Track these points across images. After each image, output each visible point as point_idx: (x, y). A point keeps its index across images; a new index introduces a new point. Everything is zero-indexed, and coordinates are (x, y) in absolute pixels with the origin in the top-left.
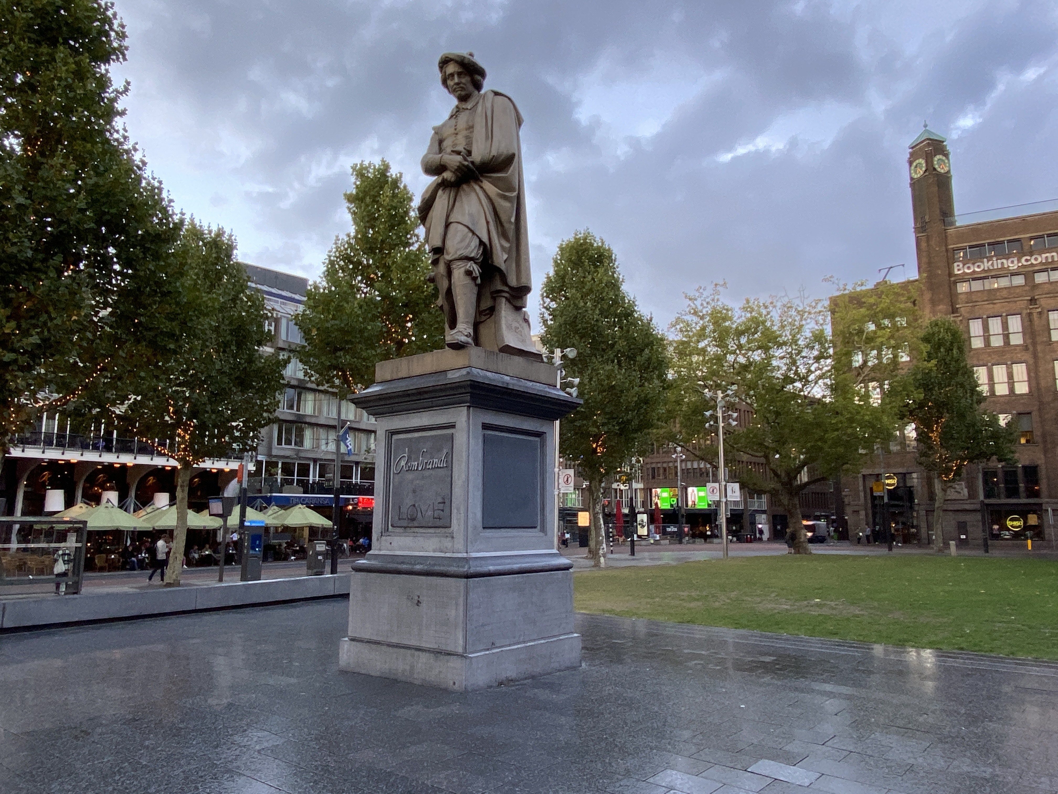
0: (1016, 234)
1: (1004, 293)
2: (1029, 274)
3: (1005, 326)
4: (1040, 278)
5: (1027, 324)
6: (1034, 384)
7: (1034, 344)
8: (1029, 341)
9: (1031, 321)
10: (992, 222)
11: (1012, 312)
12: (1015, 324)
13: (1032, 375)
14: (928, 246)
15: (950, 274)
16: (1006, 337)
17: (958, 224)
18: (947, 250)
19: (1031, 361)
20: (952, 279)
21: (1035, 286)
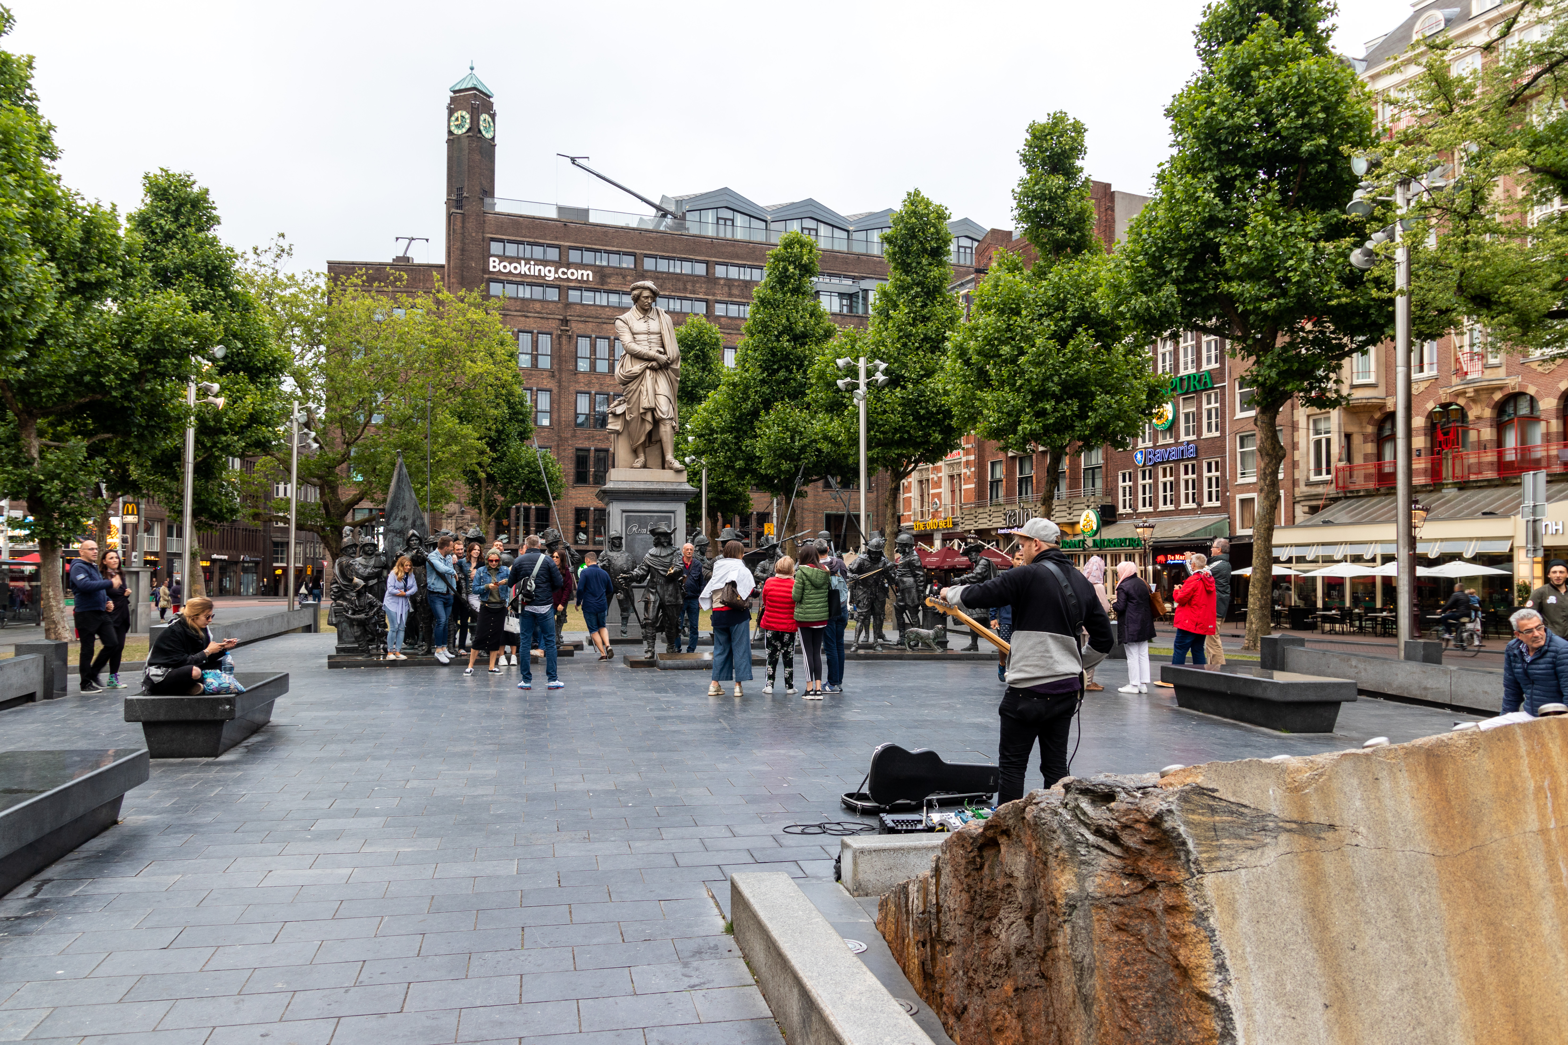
0: (556, 239)
1: (538, 306)
2: (563, 287)
3: (535, 344)
4: (574, 296)
5: (556, 347)
6: (555, 416)
7: (560, 370)
8: (555, 367)
9: (560, 344)
10: (534, 218)
11: (544, 330)
12: (545, 342)
13: (555, 406)
14: (463, 227)
15: (486, 270)
16: (535, 358)
17: (498, 209)
18: (483, 239)
19: (555, 391)
20: (486, 276)
21: (568, 305)
